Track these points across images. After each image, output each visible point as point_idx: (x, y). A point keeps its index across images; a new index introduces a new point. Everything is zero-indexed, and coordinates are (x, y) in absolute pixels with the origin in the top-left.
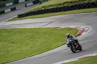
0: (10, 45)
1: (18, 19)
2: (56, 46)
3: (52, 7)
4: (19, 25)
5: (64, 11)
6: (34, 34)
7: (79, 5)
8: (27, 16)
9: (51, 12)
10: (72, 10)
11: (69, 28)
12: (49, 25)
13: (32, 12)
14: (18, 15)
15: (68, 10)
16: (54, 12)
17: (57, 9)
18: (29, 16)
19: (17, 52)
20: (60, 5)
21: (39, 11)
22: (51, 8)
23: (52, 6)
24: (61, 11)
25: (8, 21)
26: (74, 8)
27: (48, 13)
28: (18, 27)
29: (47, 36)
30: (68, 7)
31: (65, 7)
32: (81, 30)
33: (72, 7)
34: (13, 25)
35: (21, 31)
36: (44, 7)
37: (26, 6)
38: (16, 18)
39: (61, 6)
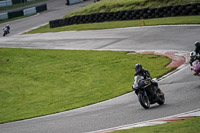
0: (30, 82)
1: (49, 29)
2: (123, 91)
3: (121, 9)
4: (50, 41)
5: (146, 18)
6: (79, 63)
7: (177, 8)
8: (68, 24)
9: (118, 19)
10: (162, 16)
11: (152, 54)
12: (111, 46)
13: (79, 17)
14: (51, 22)
15: (154, 17)
16: (124, 19)
17: (130, 12)
18: (72, 24)
19: (43, 98)
20: (138, 4)
21: (94, 15)
22: (118, 10)
23: (122, 6)
24: (138, 18)
25: (29, 33)
26: (166, 13)
27: (112, 20)
28: (48, 47)
29: (106, 68)
30: (153, 10)
31: (148, 9)
32: (178, 59)
33: (161, 10)
34: (38, 41)
35: (54, 56)
36: (104, 7)
37: (68, 4)
38: (45, 27)
39: (139, 8)
